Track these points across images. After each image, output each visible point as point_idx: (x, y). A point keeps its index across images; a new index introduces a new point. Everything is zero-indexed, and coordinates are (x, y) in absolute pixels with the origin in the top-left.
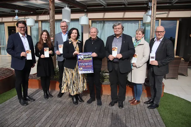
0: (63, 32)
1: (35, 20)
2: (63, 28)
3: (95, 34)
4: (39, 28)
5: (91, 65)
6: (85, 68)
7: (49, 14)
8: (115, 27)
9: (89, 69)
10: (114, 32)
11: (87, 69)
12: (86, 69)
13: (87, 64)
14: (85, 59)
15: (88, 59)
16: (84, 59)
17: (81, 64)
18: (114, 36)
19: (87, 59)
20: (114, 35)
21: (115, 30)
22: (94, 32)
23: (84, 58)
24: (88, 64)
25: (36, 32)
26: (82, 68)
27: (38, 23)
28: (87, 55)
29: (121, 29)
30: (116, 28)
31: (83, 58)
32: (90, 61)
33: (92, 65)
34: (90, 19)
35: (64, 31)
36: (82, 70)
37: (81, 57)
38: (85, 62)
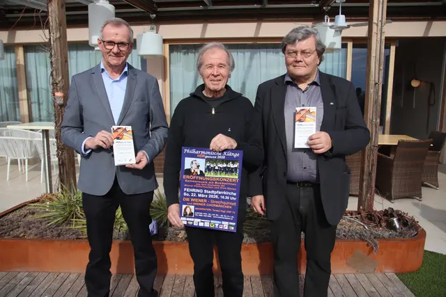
0: (110, 66)
1: (5, 41)
2: (115, 49)
3: (223, 71)
4: (19, 65)
5: (230, 201)
6: (205, 208)
7: (47, 26)
8: (290, 47)
9: (220, 214)
10: (288, 64)
11: (212, 212)
12: (208, 212)
13: (214, 194)
14: (211, 175)
15: (223, 175)
16: (207, 175)
17: (190, 193)
18: (288, 83)
19: (219, 176)
20: (287, 79)
21: (291, 59)
22: (220, 66)
23: (209, 169)
24: (219, 195)
25: (10, 78)
26: (192, 207)
27: (14, 52)
28: (222, 161)
29: (314, 56)
30: (296, 52)
31: (202, 168)
32: (227, 186)
33: (233, 201)
34: (165, 41)
35: (114, 61)
36: (191, 214)
37: (194, 166)
38: (211, 184)
